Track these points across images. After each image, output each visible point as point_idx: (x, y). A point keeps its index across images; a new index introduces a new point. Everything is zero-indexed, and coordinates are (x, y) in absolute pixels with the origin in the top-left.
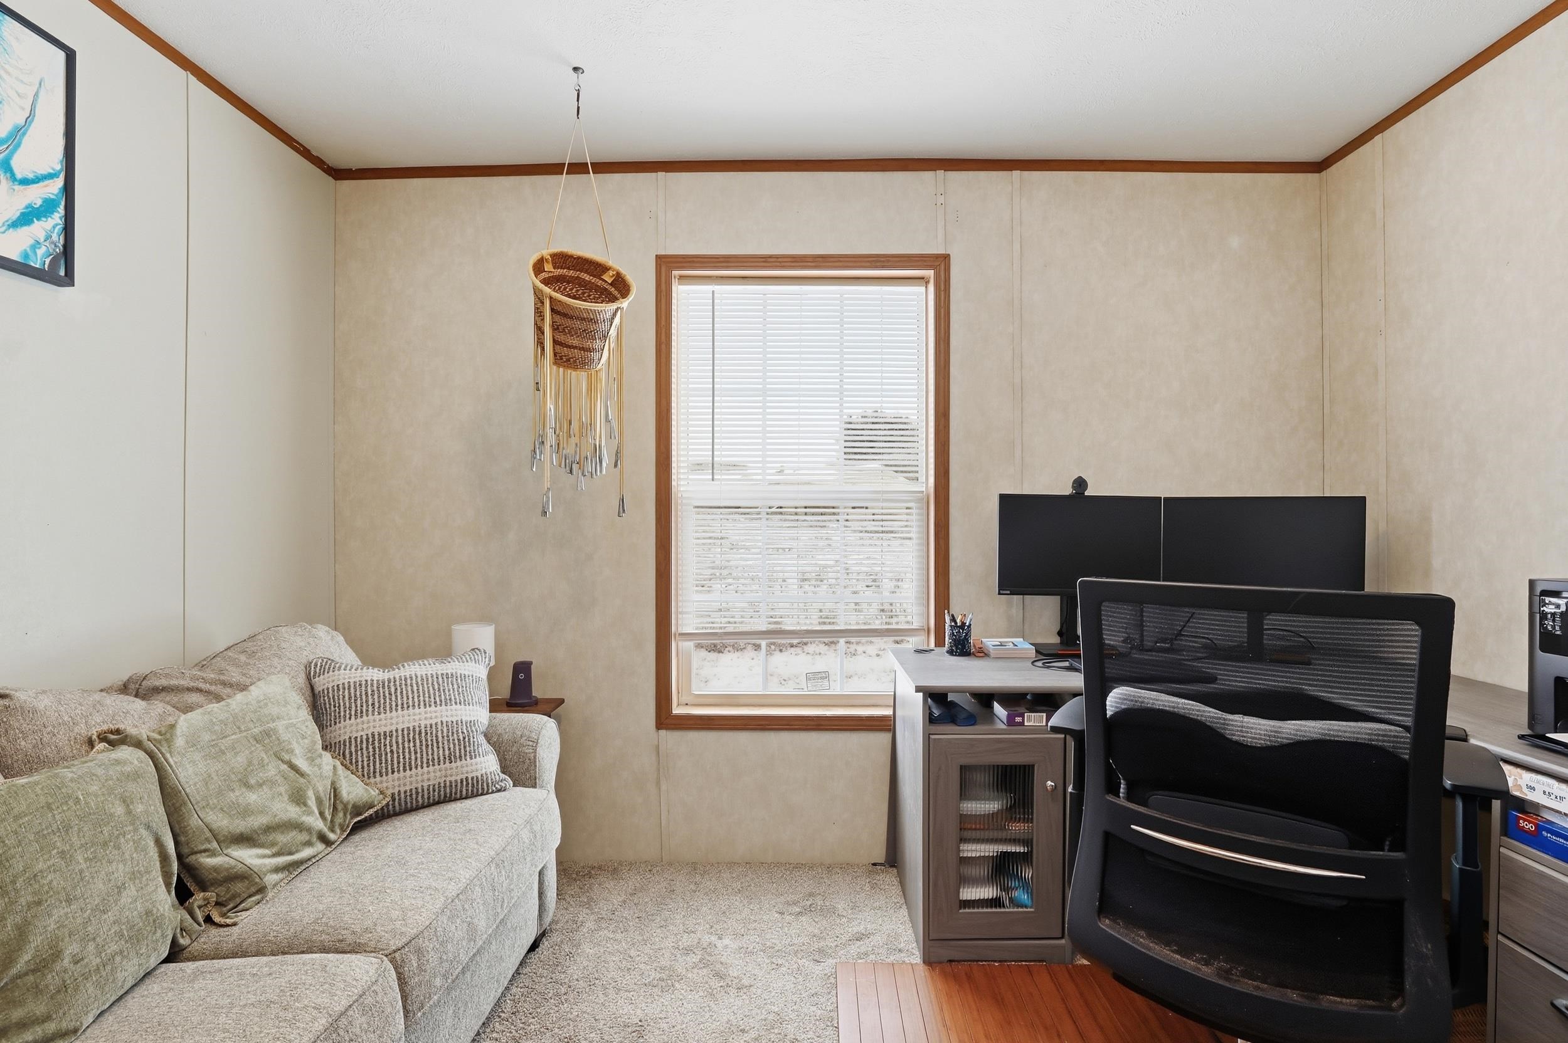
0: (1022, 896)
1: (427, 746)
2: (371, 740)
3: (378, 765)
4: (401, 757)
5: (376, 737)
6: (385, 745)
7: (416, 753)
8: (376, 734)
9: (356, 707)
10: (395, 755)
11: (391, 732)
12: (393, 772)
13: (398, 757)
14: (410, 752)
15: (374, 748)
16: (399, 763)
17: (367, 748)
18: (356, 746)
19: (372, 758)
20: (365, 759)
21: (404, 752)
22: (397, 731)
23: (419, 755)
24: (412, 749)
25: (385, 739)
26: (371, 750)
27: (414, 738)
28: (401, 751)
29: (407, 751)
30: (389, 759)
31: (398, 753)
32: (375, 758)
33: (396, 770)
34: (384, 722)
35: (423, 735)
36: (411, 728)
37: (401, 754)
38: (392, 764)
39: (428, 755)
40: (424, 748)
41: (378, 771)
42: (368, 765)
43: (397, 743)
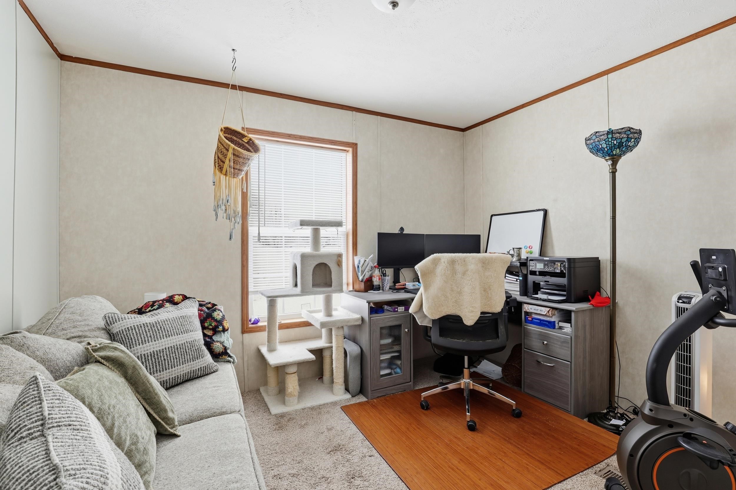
0: (398, 370)
1: (181, 355)
2: (153, 355)
3: (158, 367)
4: (170, 362)
5: (155, 353)
6: (161, 357)
7: (177, 359)
8: (155, 351)
9: (141, 338)
10: (166, 361)
11: (163, 349)
12: (166, 370)
13: (168, 362)
14: (174, 359)
15: (155, 359)
16: (168, 365)
17: (151, 359)
18: (145, 359)
19: (154, 364)
20: (151, 365)
21: (170, 359)
22: (166, 349)
23: (178, 360)
24: (175, 357)
25: (160, 353)
26: (153, 360)
27: (175, 352)
28: (169, 359)
29: (172, 358)
30: (164, 363)
31: (168, 360)
32: (156, 363)
33: (167, 368)
34: (158, 345)
35: (179, 349)
36: (173, 347)
37: (169, 360)
38: (165, 365)
39: (182, 359)
40: (180, 356)
41: (158, 370)
42: (153, 368)
43: (167, 355)
